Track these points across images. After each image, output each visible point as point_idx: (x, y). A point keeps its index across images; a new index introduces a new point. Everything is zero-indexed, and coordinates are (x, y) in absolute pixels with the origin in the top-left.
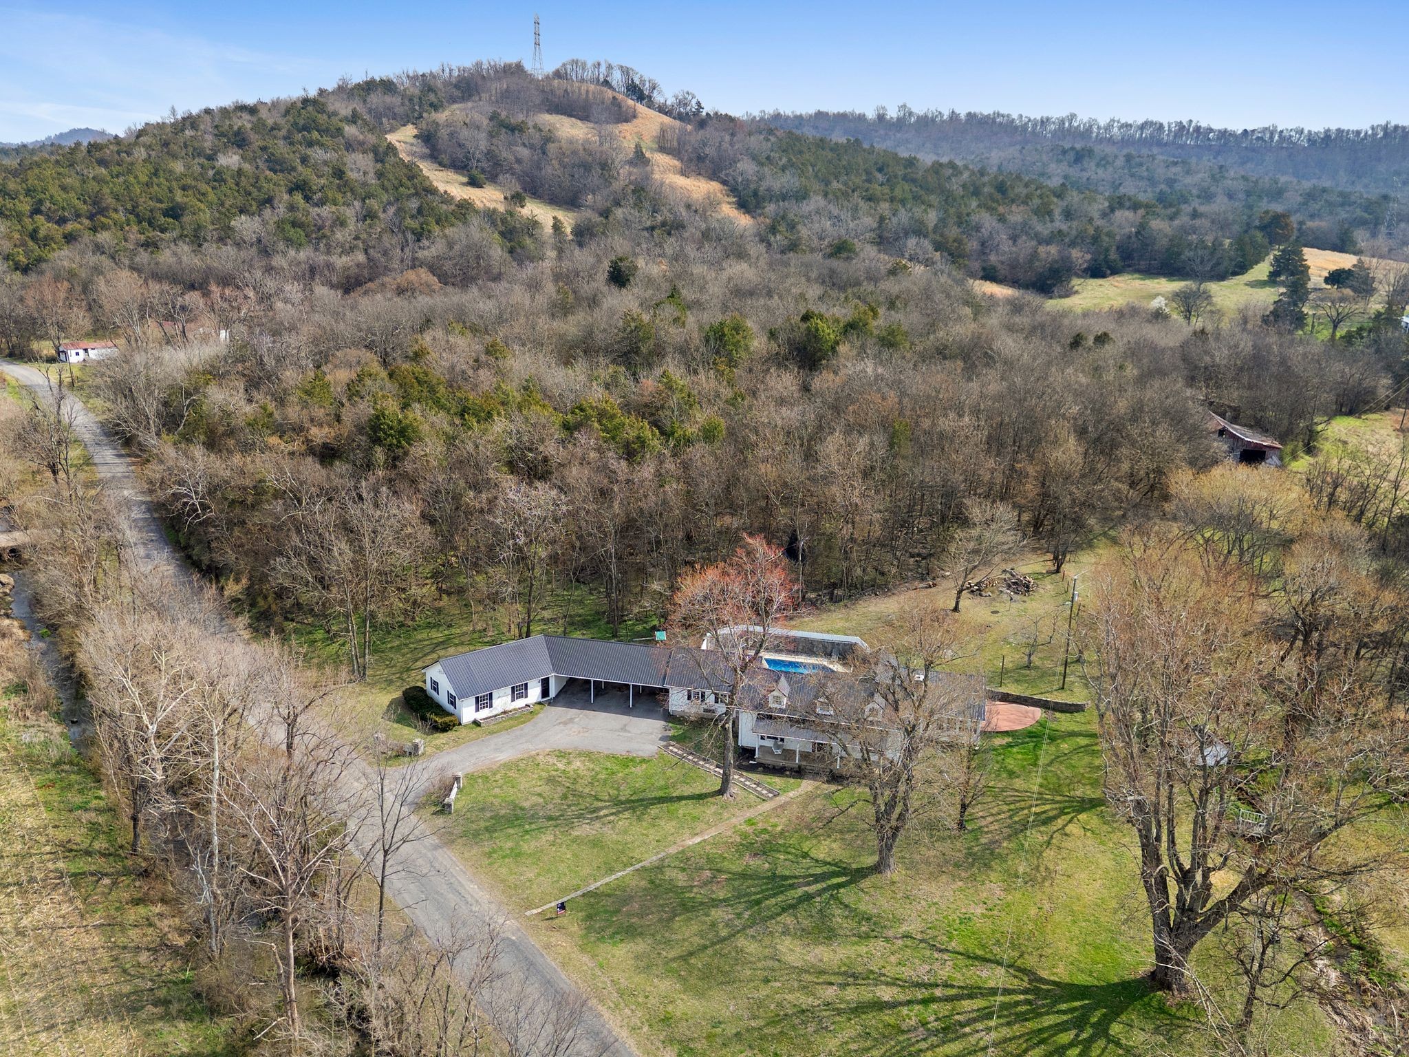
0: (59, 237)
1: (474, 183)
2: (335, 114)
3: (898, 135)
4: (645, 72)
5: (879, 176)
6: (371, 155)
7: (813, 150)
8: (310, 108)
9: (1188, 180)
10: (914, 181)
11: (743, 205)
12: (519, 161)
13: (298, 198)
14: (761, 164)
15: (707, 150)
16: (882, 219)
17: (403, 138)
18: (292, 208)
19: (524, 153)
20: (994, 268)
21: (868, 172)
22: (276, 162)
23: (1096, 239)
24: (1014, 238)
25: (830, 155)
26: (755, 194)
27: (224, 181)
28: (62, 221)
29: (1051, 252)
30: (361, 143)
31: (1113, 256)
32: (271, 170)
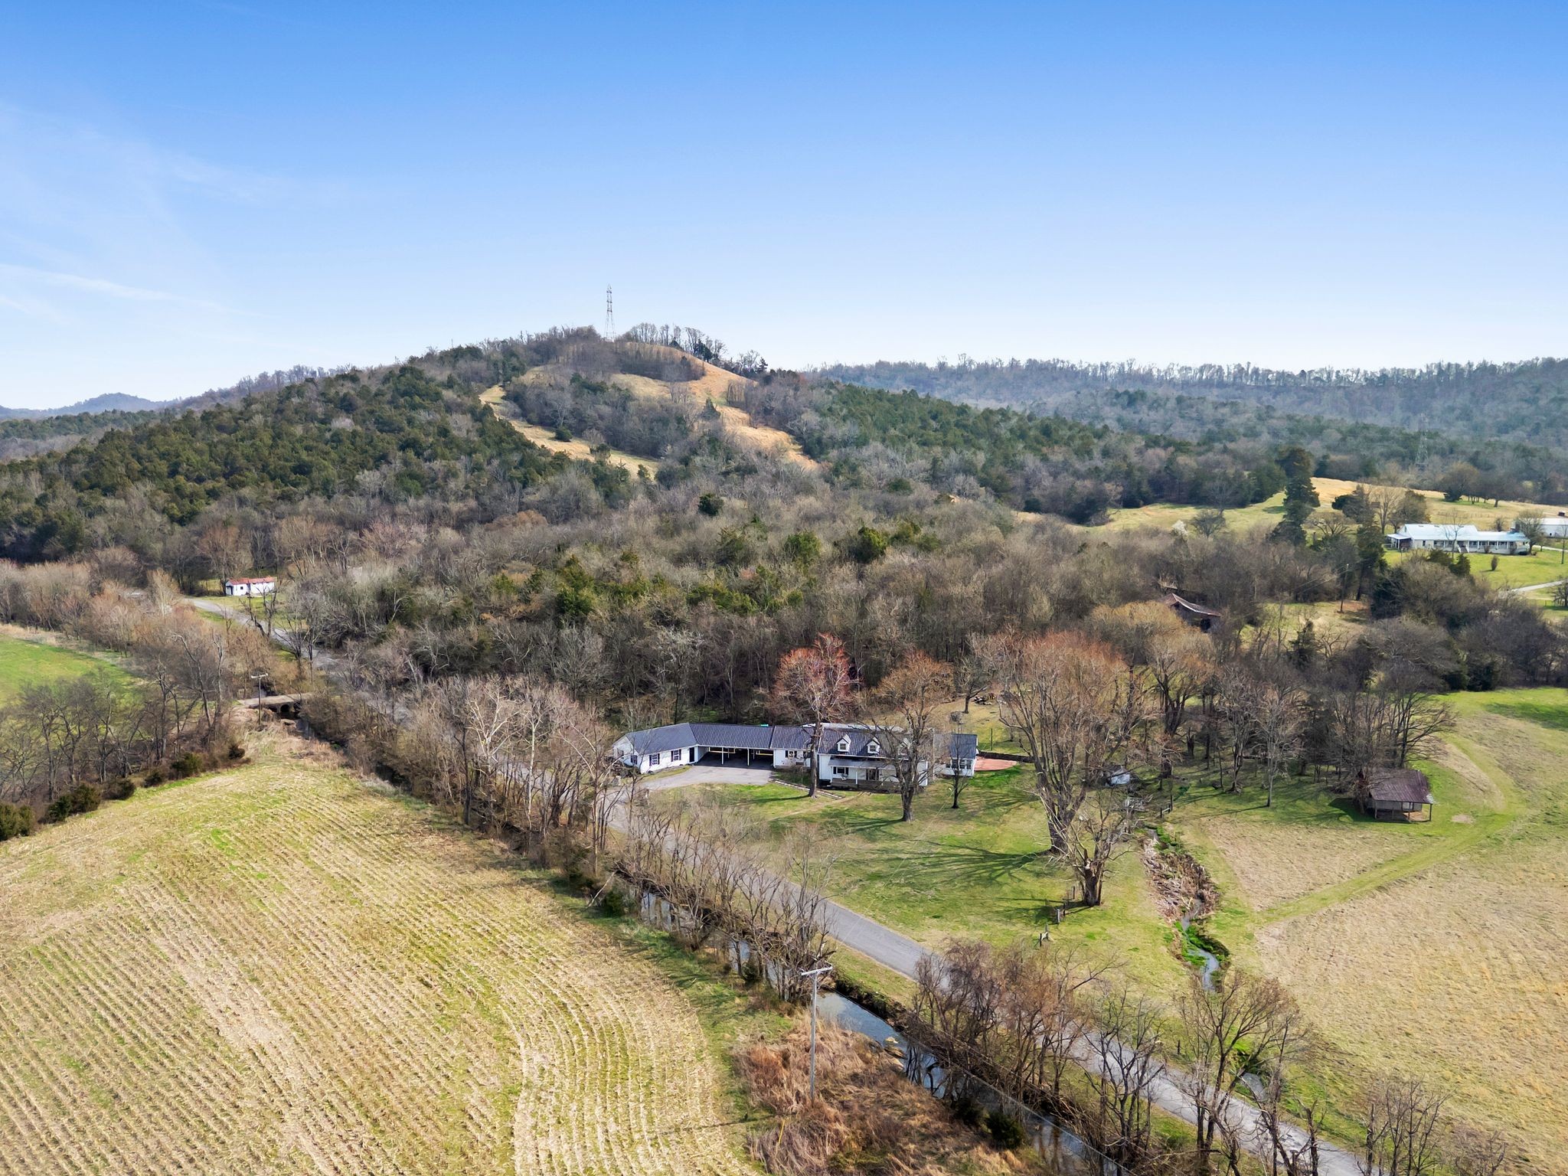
0: (202, 493)
1: (561, 437)
2: (432, 380)
3: (959, 383)
4: (709, 334)
5: (934, 424)
6: (469, 416)
7: (872, 400)
8: (408, 375)
9: (1235, 420)
10: (965, 427)
11: (808, 452)
12: (601, 417)
14: (823, 415)
15: (773, 404)
16: (935, 460)
17: (492, 396)
18: (406, 463)
19: (606, 410)
20: (1037, 501)
21: (923, 420)
22: (385, 424)
23: (1129, 474)
24: (1055, 475)
25: (887, 405)
26: (819, 441)
27: (342, 441)
28: (200, 480)
29: (1086, 486)
30: (460, 405)
31: (1145, 488)
32: (381, 431)
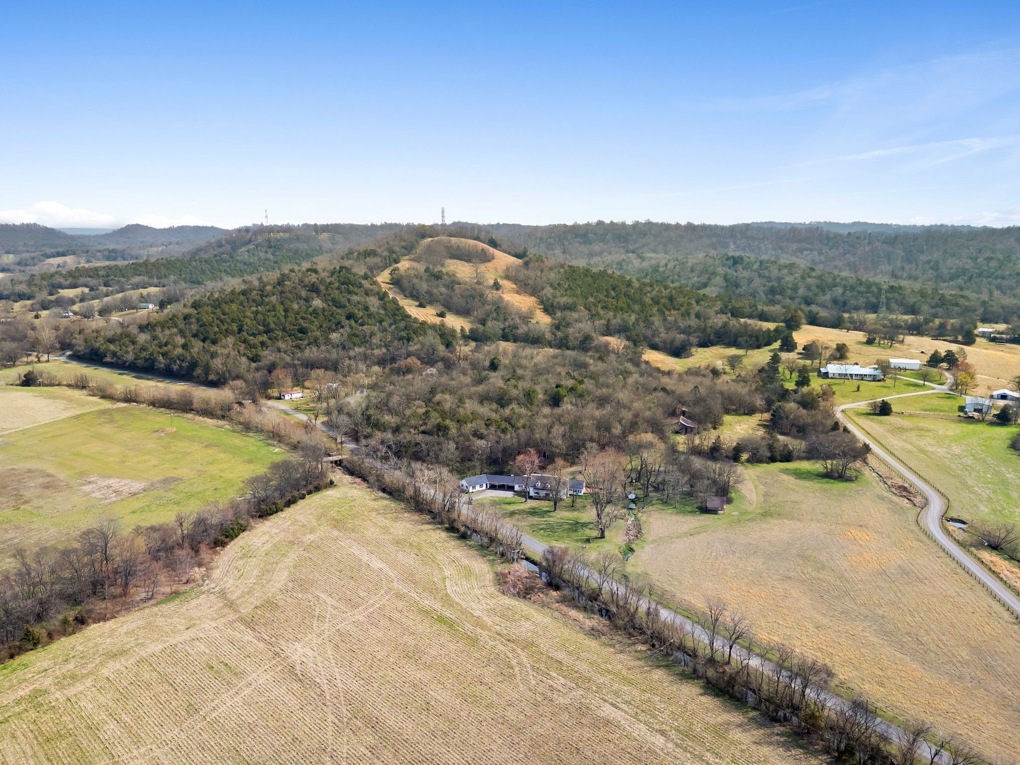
1: (421, 306)
11: (546, 310)
12: (441, 294)
13: (353, 322)
14: (555, 288)
15: (529, 281)
16: (609, 321)
19: (443, 290)
21: (607, 290)
26: (552, 305)
27: (317, 313)
32: (337, 307)
